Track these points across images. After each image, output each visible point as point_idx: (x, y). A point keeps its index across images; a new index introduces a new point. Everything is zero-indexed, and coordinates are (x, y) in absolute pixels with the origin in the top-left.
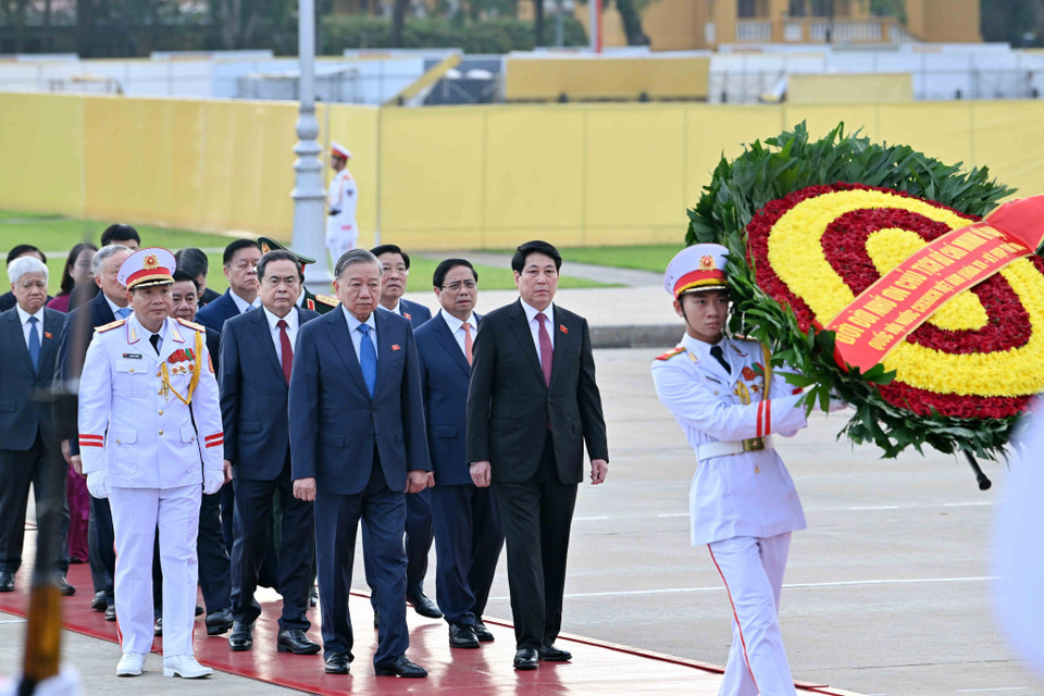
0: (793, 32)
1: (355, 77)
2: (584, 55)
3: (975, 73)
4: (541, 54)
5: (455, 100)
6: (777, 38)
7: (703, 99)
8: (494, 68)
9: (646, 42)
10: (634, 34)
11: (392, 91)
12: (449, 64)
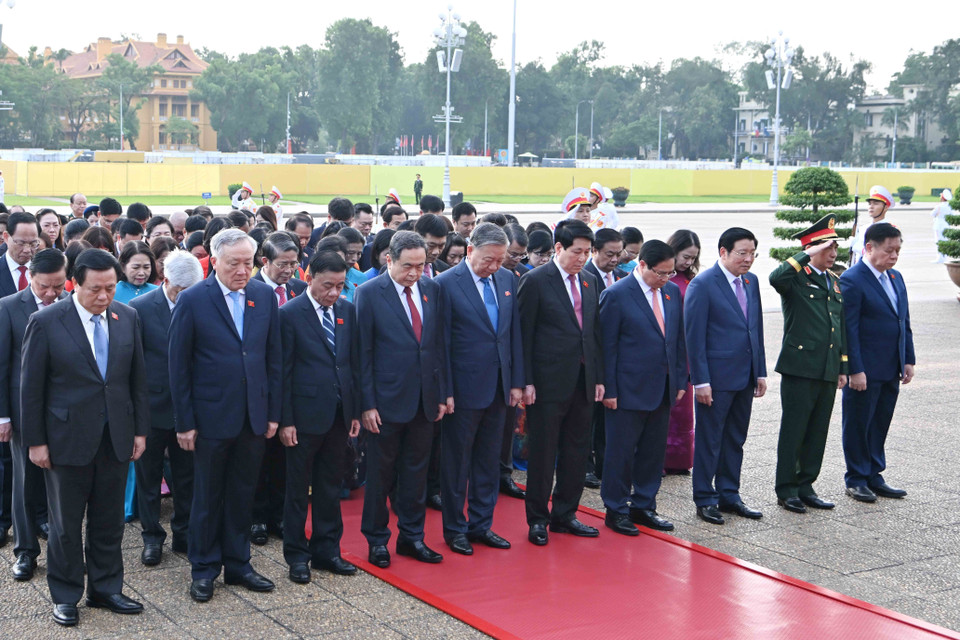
0: (172, 147)
1: (58, 155)
2: (120, 151)
3: (208, 158)
4: (109, 151)
5: (83, 161)
6: (168, 149)
7: (142, 162)
8: (92, 154)
9: (135, 149)
10: (133, 147)
11: (67, 159)
12: (81, 152)
